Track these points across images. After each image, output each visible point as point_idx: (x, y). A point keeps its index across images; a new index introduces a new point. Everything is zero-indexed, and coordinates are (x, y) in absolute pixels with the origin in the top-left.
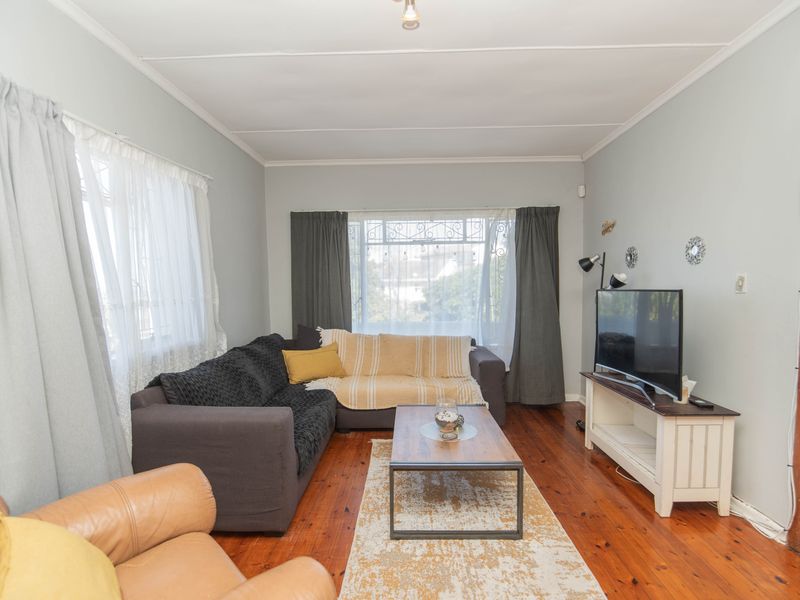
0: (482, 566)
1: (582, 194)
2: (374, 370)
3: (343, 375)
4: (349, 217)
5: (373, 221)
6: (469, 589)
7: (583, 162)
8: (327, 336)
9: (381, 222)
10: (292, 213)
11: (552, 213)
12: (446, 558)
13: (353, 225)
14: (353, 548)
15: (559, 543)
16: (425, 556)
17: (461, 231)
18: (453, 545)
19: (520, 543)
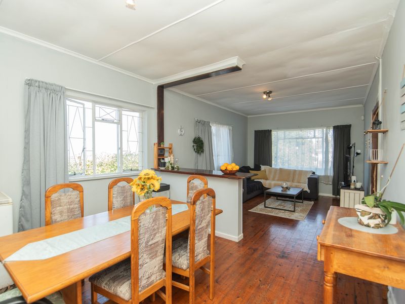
0: (281, 213)
1: (362, 119)
2: (277, 178)
3: (267, 179)
4: (272, 131)
5: (281, 132)
7: (364, 107)
8: (263, 168)
9: (284, 132)
10: (255, 131)
11: (348, 127)
13: (274, 133)
14: (256, 207)
15: (303, 214)
16: (270, 210)
17: (313, 134)
18: (277, 210)
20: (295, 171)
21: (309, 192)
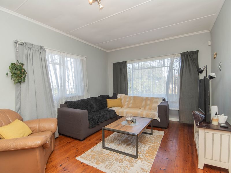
0: (118, 161)
1: (210, 44)
2: (130, 106)
3: (122, 107)
4: (127, 63)
5: (135, 63)
6: (108, 165)
7: (210, 32)
8: (119, 96)
9: (137, 63)
10: (113, 63)
11: (195, 53)
12: (111, 156)
13: (129, 66)
14: (93, 148)
15: (148, 164)
16: (107, 154)
17: (163, 63)
18: (116, 154)
19: (135, 160)
20: (147, 98)
21: (159, 121)
